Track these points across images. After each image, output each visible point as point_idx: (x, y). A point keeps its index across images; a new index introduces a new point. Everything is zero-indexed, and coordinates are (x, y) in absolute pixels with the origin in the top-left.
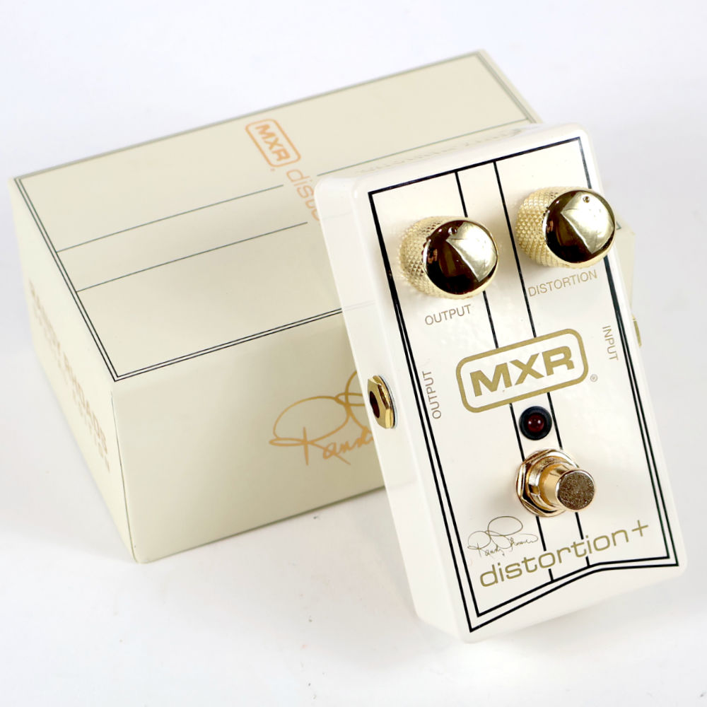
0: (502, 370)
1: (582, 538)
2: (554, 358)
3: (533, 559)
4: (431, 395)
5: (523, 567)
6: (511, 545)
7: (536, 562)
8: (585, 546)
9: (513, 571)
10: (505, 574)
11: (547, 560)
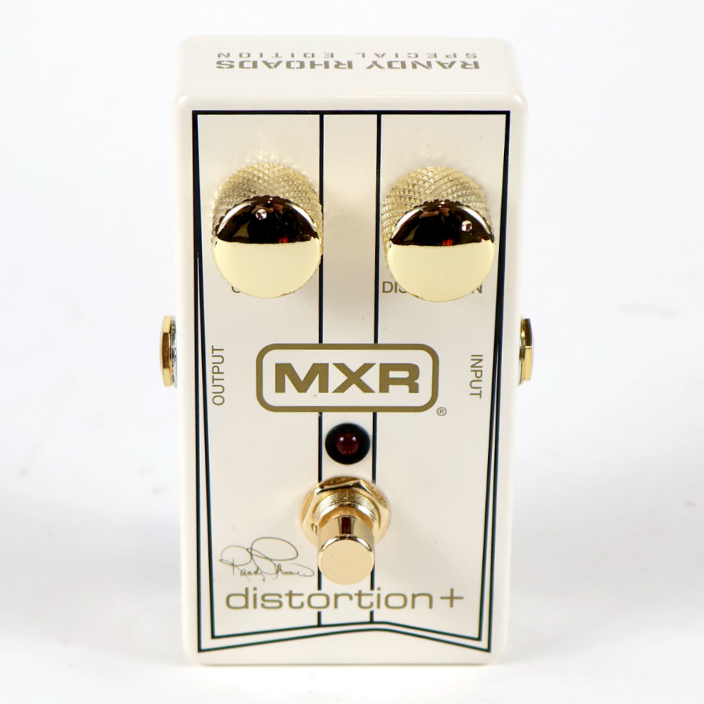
0: (320, 370)
1: (372, 588)
2: (393, 374)
3: (302, 595)
4: (216, 376)
5: (285, 600)
6: (277, 572)
7: (305, 599)
8: (374, 599)
9: (270, 601)
10: (259, 601)
11: (319, 601)
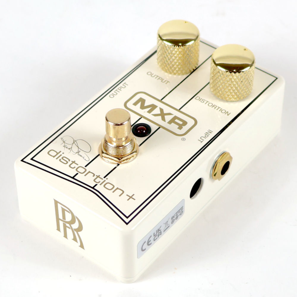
0: (153, 107)
1: (105, 177)
3: (77, 165)
4: (118, 90)
5: (70, 163)
6: (77, 153)
7: (77, 166)
8: (102, 181)
9: (65, 160)
10: (60, 158)
11: (81, 170)
